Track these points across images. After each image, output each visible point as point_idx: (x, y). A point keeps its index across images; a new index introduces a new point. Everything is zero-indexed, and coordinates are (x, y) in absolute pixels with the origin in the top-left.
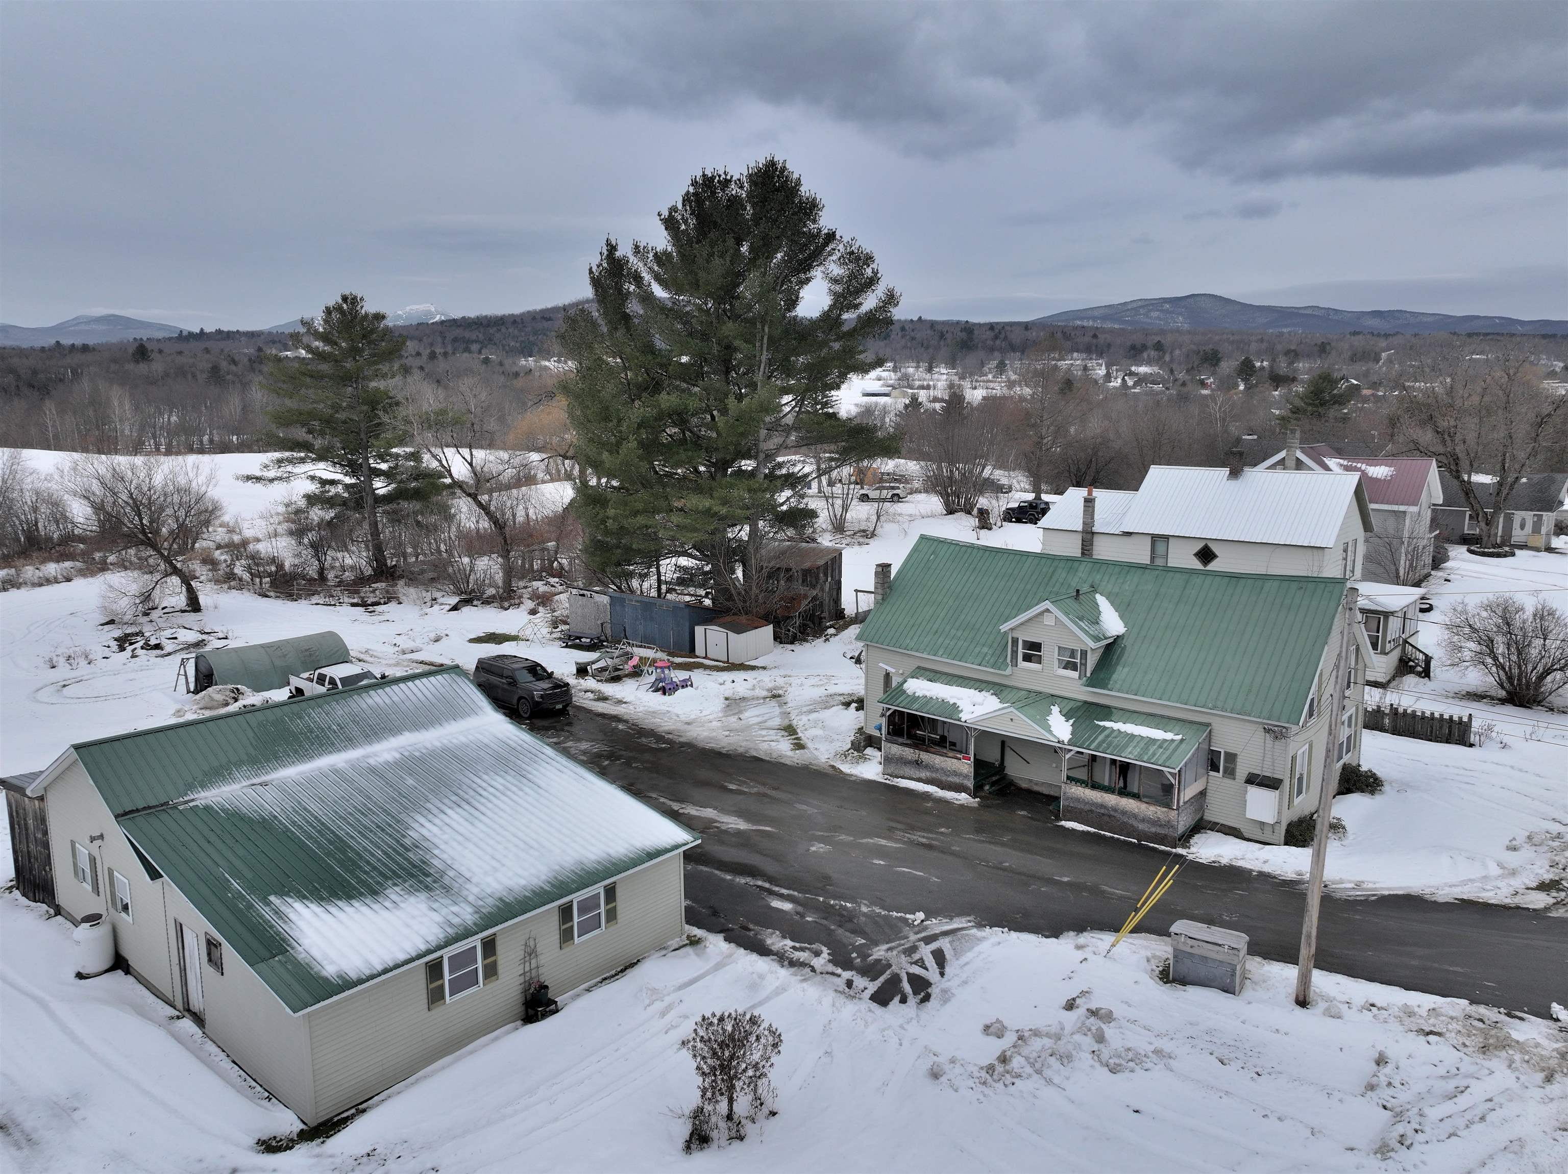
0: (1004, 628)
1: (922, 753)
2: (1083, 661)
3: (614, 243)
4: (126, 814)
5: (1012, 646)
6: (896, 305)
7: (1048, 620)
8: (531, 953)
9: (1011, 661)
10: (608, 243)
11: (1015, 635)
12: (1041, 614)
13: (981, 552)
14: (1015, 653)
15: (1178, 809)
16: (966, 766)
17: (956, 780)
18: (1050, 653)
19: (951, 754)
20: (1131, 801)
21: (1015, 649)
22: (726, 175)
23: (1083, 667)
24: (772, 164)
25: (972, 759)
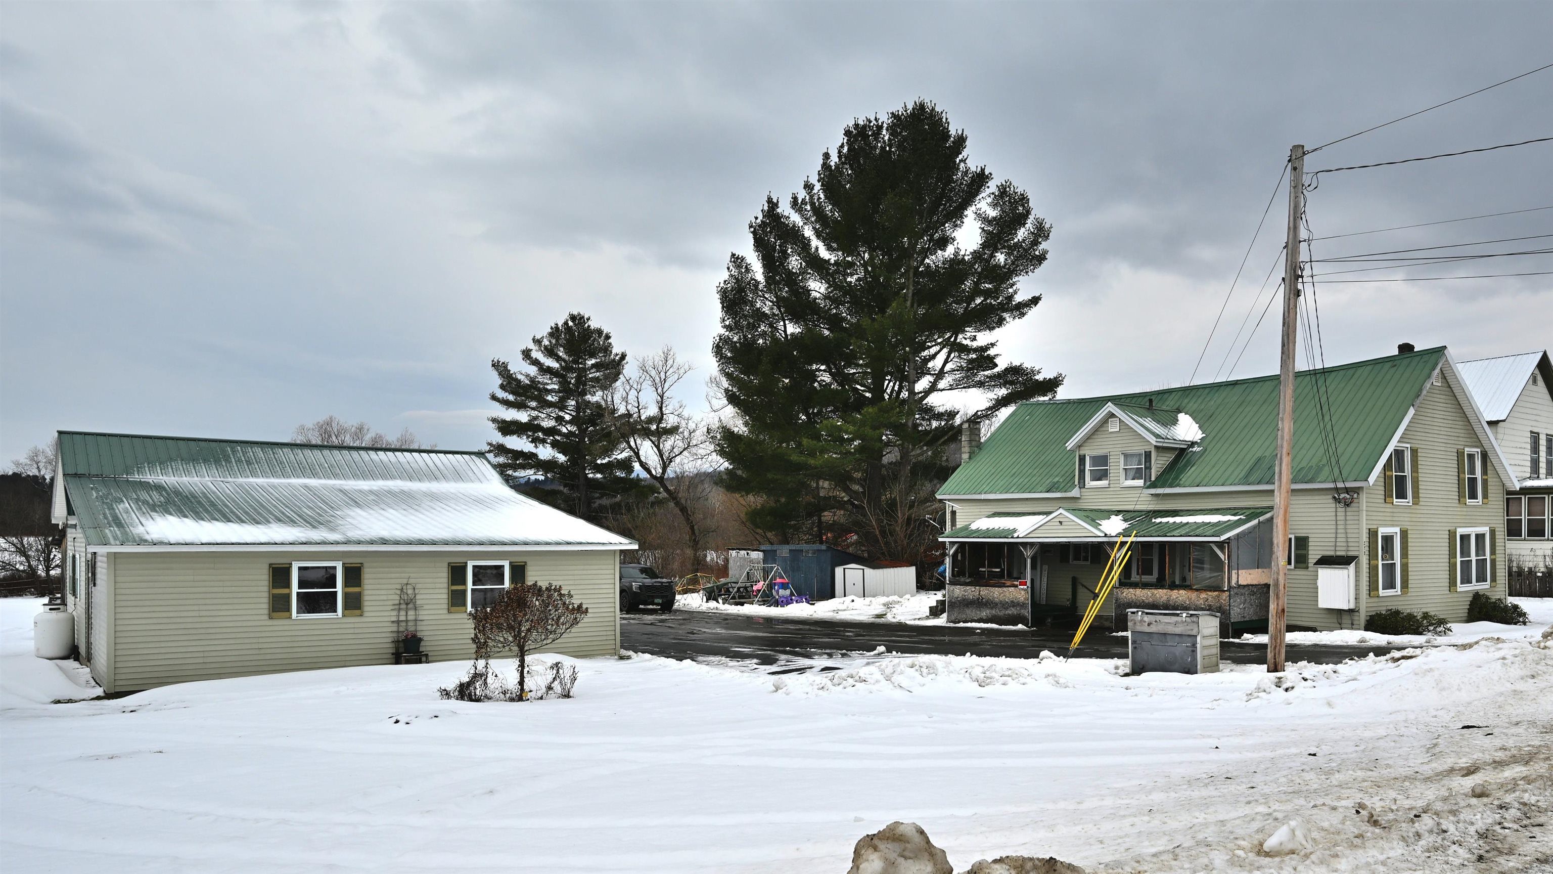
0: (1070, 445)
1: (982, 589)
2: (1148, 464)
3: (775, 200)
4: (76, 475)
5: (1080, 465)
6: (1047, 237)
7: (1113, 427)
8: (408, 602)
9: (1079, 482)
10: (770, 201)
11: (1082, 453)
12: (1105, 422)
13: (1076, 405)
14: (1082, 472)
15: (1229, 590)
16: (1023, 593)
17: (1012, 611)
18: (1117, 465)
19: (1008, 583)
20: (1182, 592)
21: (1082, 467)
22: (877, 121)
23: (1148, 471)
24: (920, 108)
25: (1029, 584)
